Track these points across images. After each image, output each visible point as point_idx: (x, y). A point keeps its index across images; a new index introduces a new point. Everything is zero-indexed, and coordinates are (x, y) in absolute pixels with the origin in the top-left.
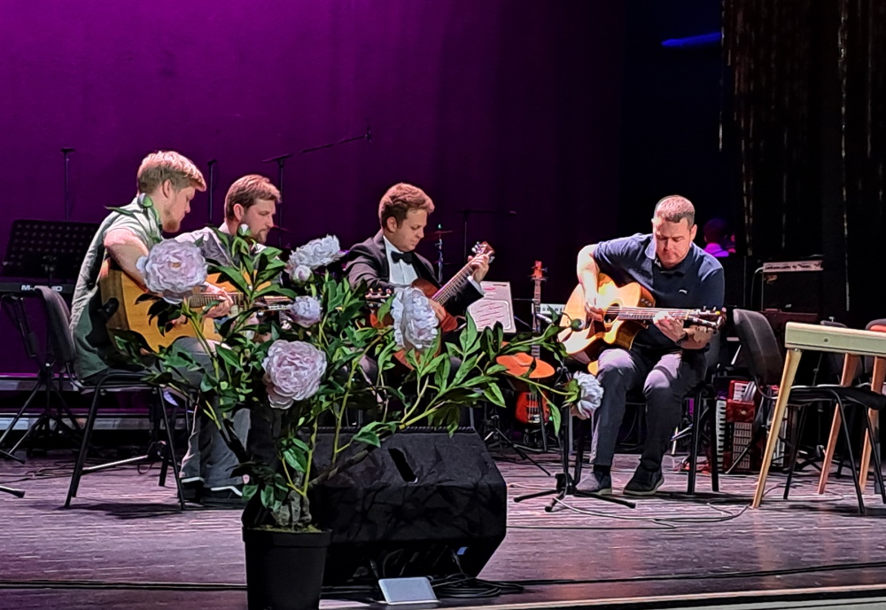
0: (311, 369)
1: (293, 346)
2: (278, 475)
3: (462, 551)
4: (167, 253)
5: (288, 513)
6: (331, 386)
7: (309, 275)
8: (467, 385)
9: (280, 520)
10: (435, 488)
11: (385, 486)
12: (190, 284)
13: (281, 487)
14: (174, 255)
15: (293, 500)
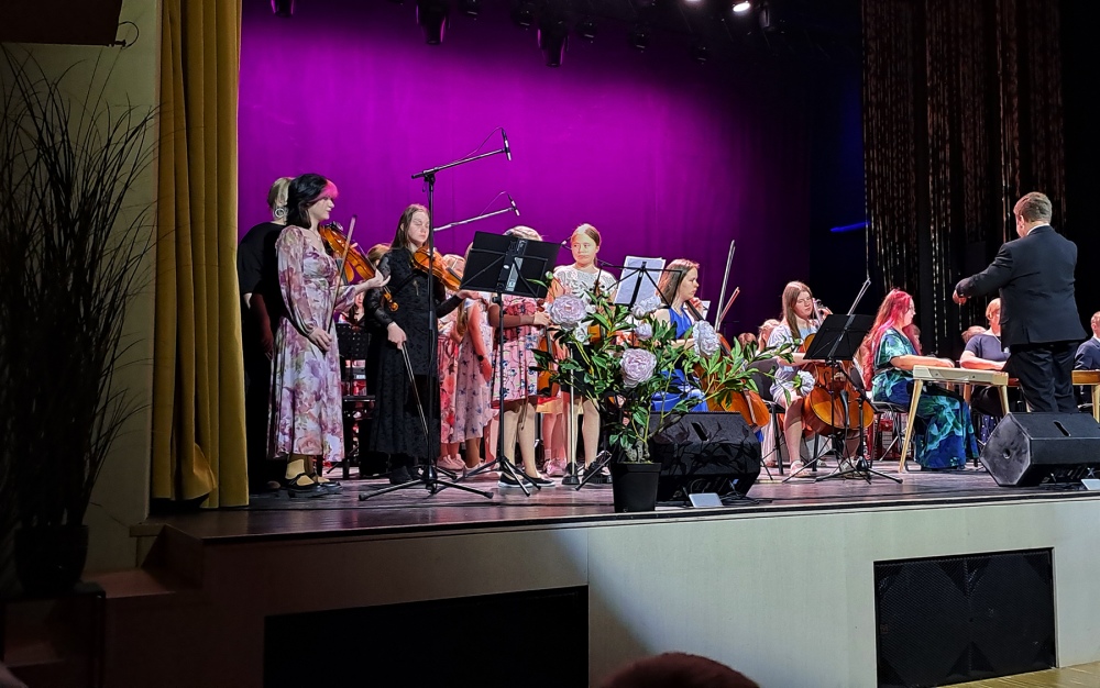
0: (647, 364)
1: (637, 352)
2: (630, 430)
3: (736, 481)
4: (563, 303)
5: (636, 454)
6: (659, 376)
7: (644, 313)
8: (737, 377)
9: (631, 458)
10: (719, 444)
11: (690, 443)
13: (631, 437)
14: (567, 304)
15: (639, 445)
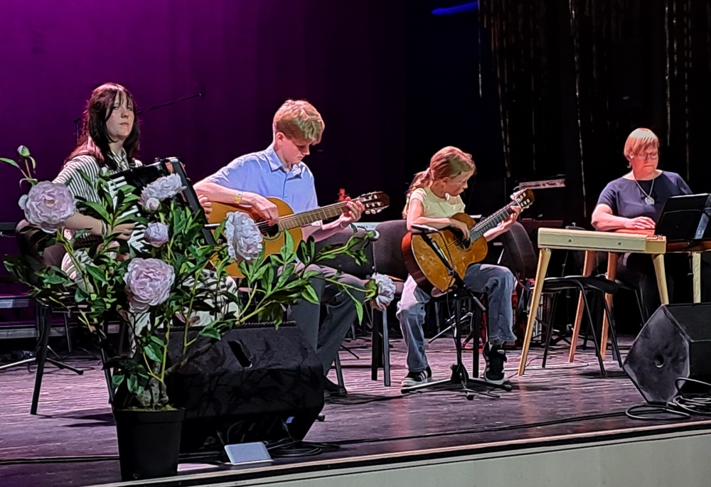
0: (162, 280)
1: (148, 262)
2: (141, 366)
3: (290, 420)
4: (43, 192)
5: (150, 396)
6: (179, 293)
7: (158, 205)
8: (287, 287)
9: (144, 402)
10: (266, 371)
11: (226, 372)
12: (62, 216)
13: (143, 375)
14: (49, 195)
15: (153, 386)
